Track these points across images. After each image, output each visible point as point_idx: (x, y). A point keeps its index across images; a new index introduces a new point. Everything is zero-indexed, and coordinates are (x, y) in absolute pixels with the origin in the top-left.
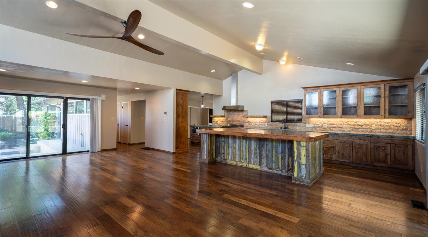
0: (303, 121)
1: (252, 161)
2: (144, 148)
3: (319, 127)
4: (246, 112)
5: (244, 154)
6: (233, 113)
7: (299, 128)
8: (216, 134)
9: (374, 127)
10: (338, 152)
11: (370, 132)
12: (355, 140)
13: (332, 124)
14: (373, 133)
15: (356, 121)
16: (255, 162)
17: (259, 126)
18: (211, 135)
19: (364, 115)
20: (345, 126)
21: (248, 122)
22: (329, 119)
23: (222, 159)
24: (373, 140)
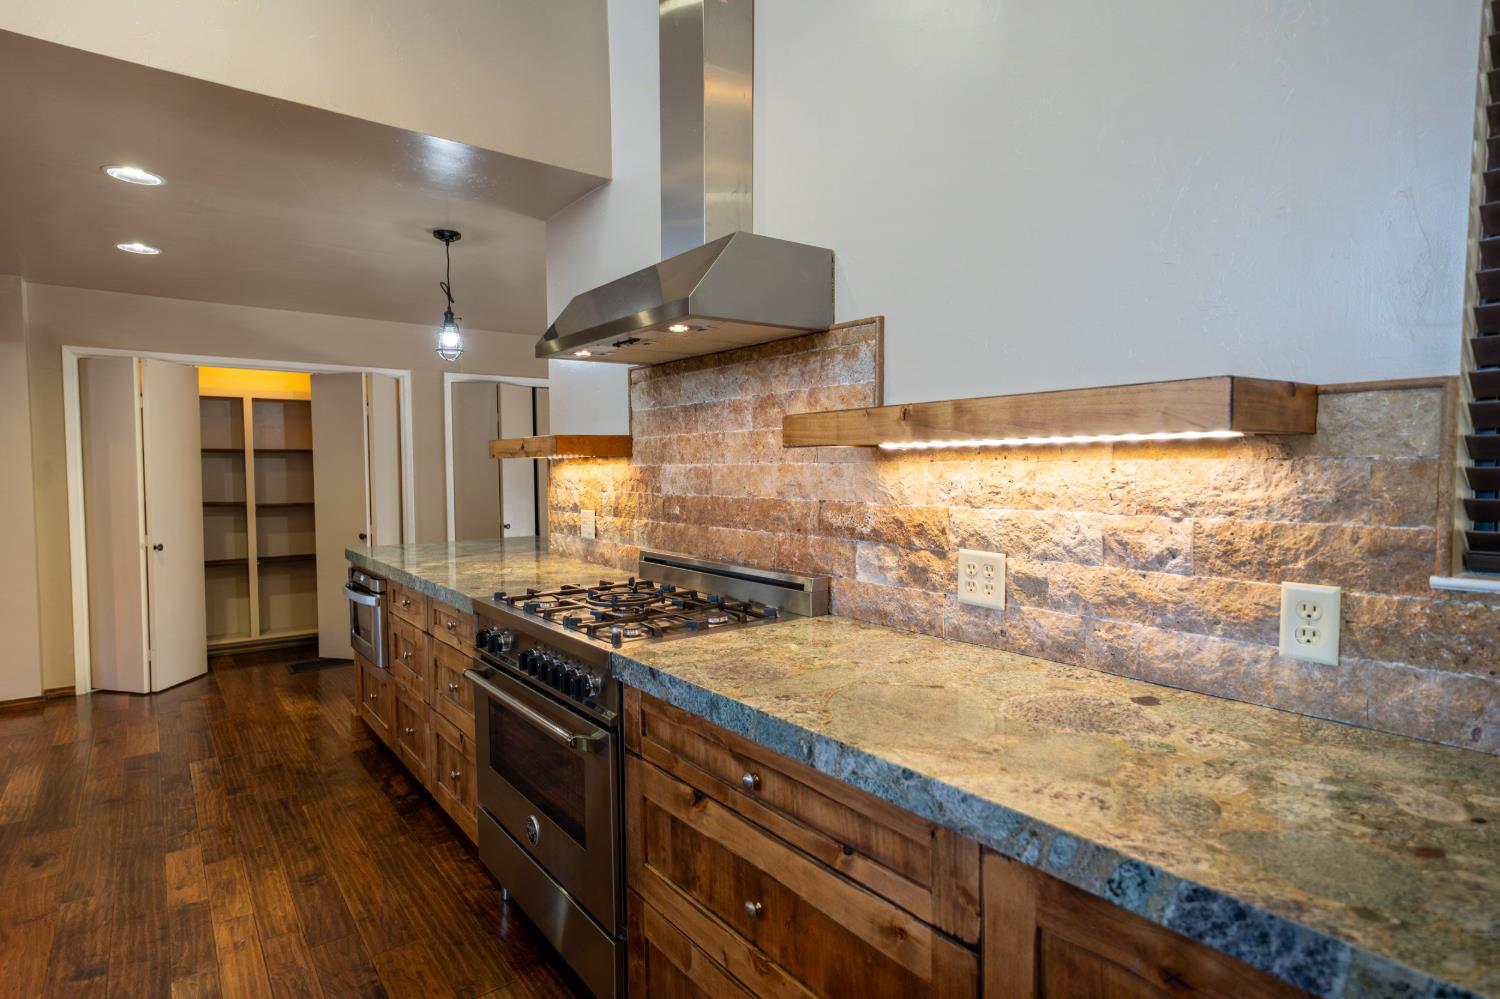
4: (865, 352)
21: (898, 535)
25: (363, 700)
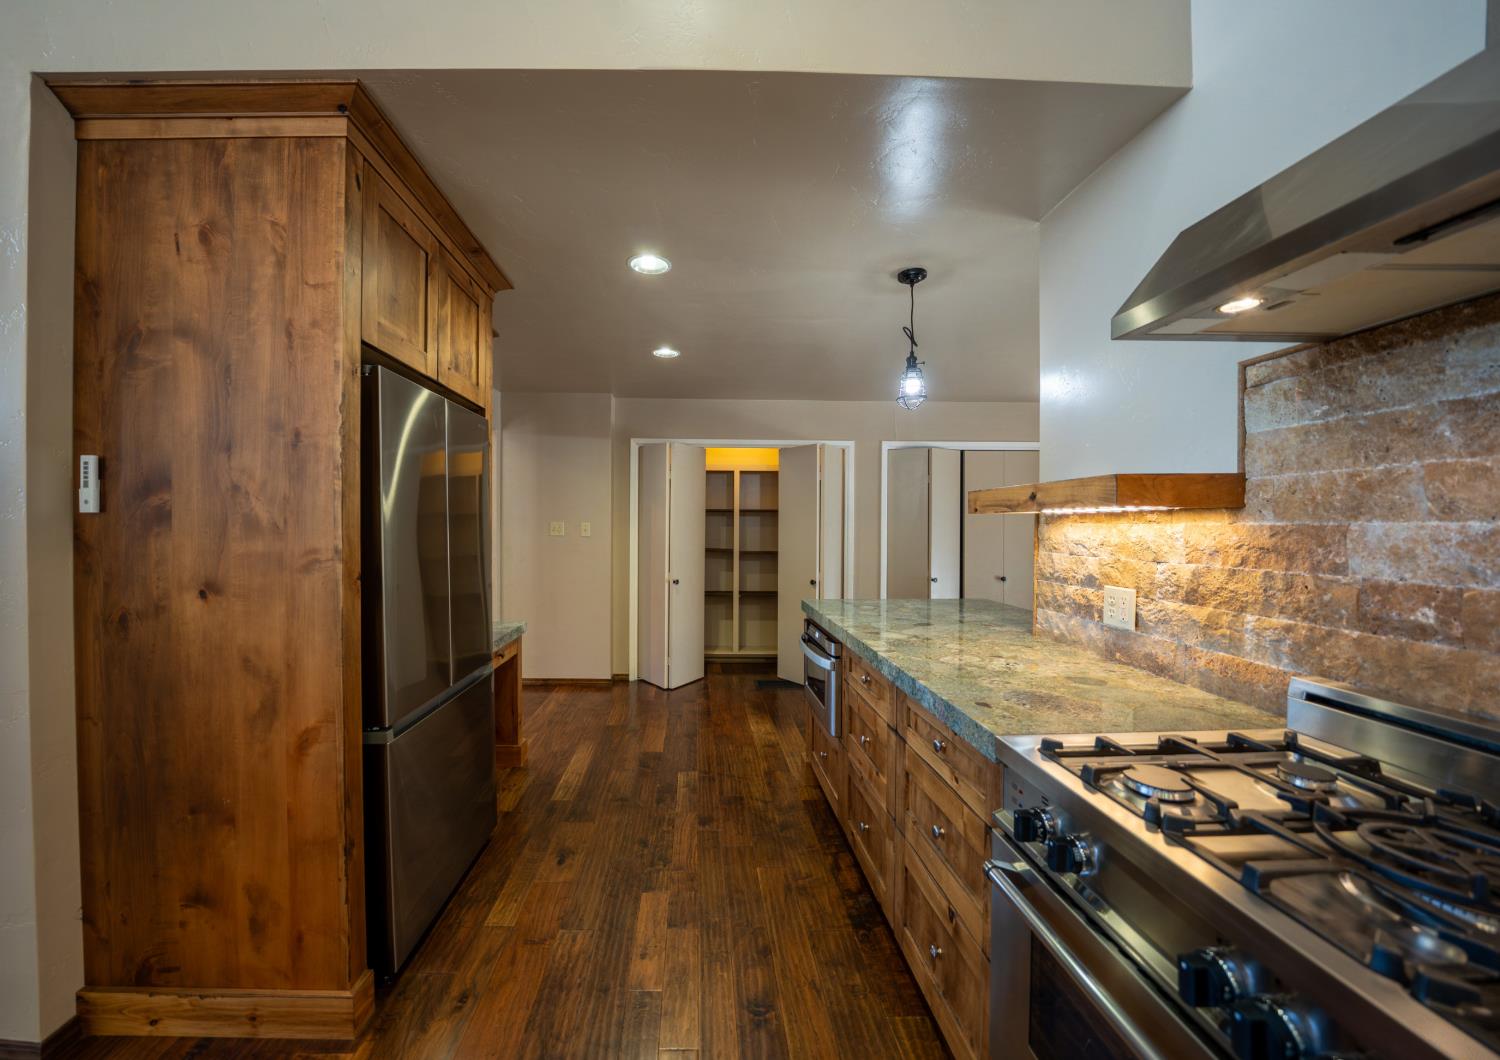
25: (813, 750)
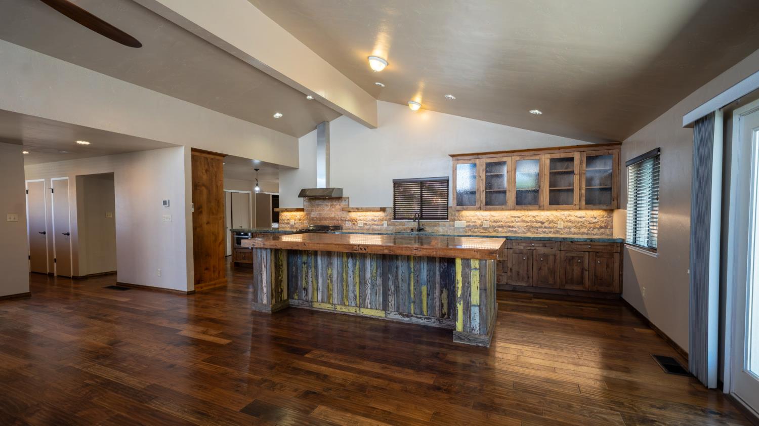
0: (449, 217)
1: (368, 301)
2: (115, 284)
3: (476, 227)
4: (347, 200)
5: (351, 287)
6: (320, 203)
7: (443, 229)
8: (289, 248)
9: (560, 225)
10: (511, 269)
11: (554, 233)
12: (537, 248)
13: (496, 222)
14: (560, 234)
15: (534, 215)
16: (373, 304)
17: (372, 228)
18: (276, 252)
19: (550, 204)
20: (518, 224)
21: (352, 220)
22: (493, 213)
23: (303, 300)
24: (564, 247)
